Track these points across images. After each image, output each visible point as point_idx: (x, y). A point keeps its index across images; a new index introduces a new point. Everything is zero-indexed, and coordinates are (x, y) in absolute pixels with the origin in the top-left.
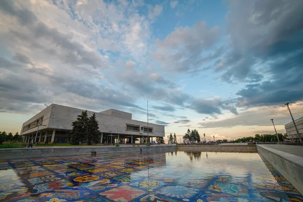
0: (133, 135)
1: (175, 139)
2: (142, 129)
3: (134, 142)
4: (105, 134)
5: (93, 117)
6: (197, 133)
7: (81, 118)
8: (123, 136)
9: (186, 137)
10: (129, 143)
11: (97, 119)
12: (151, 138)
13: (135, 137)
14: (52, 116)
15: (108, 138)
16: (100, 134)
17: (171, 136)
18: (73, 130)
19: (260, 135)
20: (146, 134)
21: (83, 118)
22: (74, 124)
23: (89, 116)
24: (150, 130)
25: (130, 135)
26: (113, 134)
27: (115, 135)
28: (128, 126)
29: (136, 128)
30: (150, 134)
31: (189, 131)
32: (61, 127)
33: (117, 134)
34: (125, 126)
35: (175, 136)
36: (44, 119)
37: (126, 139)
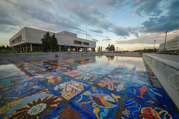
0: (78, 47)
1: (101, 49)
2: (83, 44)
3: (79, 51)
4: (62, 46)
5: (54, 36)
6: (114, 46)
7: (46, 36)
8: (72, 47)
9: (107, 48)
10: (76, 51)
11: (56, 37)
12: (88, 49)
13: (79, 48)
14: (27, 35)
15: (64, 48)
16: (59, 46)
17: (99, 47)
18: (43, 44)
19: (146, 49)
20: (85, 46)
21: (47, 36)
22: (42, 40)
23: (51, 35)
24: (88, 44)
25: (77, 47)
26: (67, 46)
27: (68, 47)
28: (75, 41)
29: (80, 43)
30: (88, 46)
31: (109, 45)
32: (35, 42)
33: (69, 46)
34: (73, 41)
35: (101, 47)
36: (22, 37)
37: (74, 49)
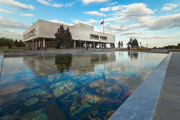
0: (95, 42)
1: (122, 45)
2: (100, 38)
3: (96, 47)
4: (77, 42)
5: (68, 30)
6: (137, 41)
8: (88, 43)
9: (129, 43)
10: (92, 47)
11: (70, 31)
12: (106, 44)
14: (41, 29)
15: (80, 44)
16: (73, 41)
17: (119, 43)
18: (56, 39)
20: (103, 41)
21: (61, 30)
22: (56, 35)
23: (65, 29)
24: (105, 38)
25: (93, 42)
28: (91, 35)
29: (97, 37)
30: (105, 41)
31: (131, 39)
32: (48, 37)
33: (84, 41)
35: (122, 42)
36: (36, 31)
37: (91, 45)
